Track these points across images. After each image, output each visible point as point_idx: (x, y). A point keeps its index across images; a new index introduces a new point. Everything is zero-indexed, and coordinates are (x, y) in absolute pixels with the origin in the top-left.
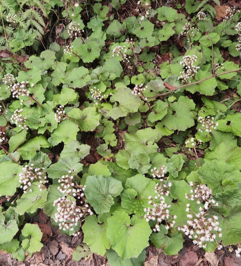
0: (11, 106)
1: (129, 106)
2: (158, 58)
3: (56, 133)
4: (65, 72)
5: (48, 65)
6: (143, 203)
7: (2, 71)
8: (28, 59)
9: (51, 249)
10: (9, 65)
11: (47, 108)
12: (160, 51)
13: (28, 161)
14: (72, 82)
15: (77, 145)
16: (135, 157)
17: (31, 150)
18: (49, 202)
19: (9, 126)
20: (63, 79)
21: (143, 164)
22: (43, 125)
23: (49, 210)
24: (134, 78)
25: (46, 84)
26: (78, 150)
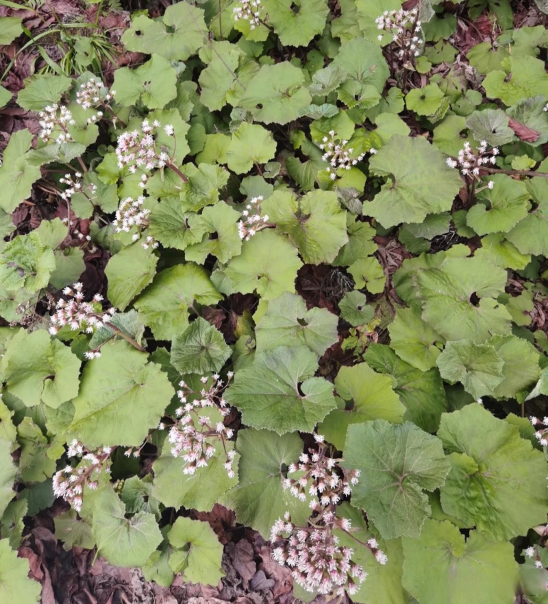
0: (100, 167)
1: (425, 192)
2: (460, 29)
3: (237, 266)
4: (236, 71)
5: (187, 49)
6: (493, 494)
7: (67, 56)
8: (128, 24)
9: (237, 563)
10: (83, 44)
11: (201, 181)
12: (466, 9)
13: (167, 344)
14: (260, 106)
15: (298, 306)
16: (456, 348)
17: (170, 307)
18: (245, 484)
19: (98, 218)
20: (233, 93)
21: (474, 366)
22: (198, 237)
23: (247, 512)
24: (414, 93)
25: (190, 108)
26: (302, 322)
